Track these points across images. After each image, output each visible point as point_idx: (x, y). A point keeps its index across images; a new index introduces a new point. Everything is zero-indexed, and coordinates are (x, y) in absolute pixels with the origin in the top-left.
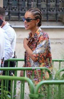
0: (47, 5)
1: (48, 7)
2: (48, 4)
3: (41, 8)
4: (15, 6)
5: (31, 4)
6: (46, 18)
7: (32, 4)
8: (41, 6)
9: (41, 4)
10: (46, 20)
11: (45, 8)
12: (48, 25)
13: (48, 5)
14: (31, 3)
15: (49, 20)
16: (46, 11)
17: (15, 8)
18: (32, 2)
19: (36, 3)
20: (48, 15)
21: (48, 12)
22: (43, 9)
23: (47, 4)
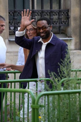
14: (35, 17)
19: (40, 17)
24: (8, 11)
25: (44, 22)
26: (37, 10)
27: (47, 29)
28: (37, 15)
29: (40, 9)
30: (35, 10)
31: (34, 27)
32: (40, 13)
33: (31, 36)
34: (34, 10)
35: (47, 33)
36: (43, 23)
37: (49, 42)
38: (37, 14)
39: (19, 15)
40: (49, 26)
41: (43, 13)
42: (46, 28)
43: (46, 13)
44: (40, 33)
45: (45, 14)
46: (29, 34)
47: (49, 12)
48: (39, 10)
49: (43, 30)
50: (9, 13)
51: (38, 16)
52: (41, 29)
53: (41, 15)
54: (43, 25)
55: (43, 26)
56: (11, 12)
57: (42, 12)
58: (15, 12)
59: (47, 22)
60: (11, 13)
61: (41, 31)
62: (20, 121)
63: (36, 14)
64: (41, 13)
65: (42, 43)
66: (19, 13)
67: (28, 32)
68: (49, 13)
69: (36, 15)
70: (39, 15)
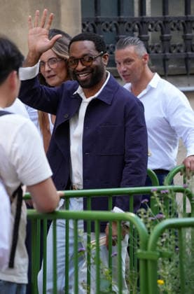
0: (185, 38)
1: (188, 42)
2: (188, 34)
3: (172, 46)
4: (111, 45)
5: (148, 38)
6: (184, 67)
7: (150, 38)
8: (171, 41)
9: (171, 37)
10: (185, 73)
11: (181, 45)
12: (189, 85)
13: (188, 38)
14: (147, 34)
15: (190, 72)
16: (182, 51)
17: (111, 49)
18: (150, 34)
19: (158, 34)
20: (189, 62)
21: (188, 55)
22: (175, 47)
23: (186, 36)
24: (80, 19)
25: (89, 44)
26: (152, 18)
27: (95, 63)
28: (153, 29)
29: (160, 15)
30: (147, 18)
31: (59, 54)
32: (160, 25)
33: (54, 76)
34: (144, 17)
35: (94, 72)
36: (85, 48)
37: (96, 95)
38: (152, 26)
39: (108, 30)
40: (101, 56)
41: (166, 25)
42: (91, 59)
43: (175, 24)
44: (78, 71)
45: (173, 26)
46: (49, 71)
47: (182, 21)
48: (157, 18)
49: (83, 65)
50: (84, 26)
51: (155, 32)
52: (80, 63)
53: (162, 30)
54: (84, 52)
55: (85, 55)
56: (88, 23)
57: (164, 22)
58: (97, 22)
59: (96, 45)
60: (87, 25)
61: (80, 67)
62: (111, 291)
63: (150, 26)
64: (163, 25)
65: (82, 99)
66: (107, 25)
67: (47, 68)
68: (183, 24)
69: (150, 30)
70: (156, 30)
